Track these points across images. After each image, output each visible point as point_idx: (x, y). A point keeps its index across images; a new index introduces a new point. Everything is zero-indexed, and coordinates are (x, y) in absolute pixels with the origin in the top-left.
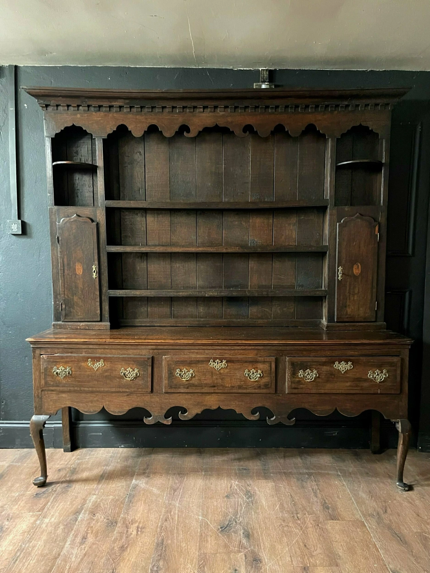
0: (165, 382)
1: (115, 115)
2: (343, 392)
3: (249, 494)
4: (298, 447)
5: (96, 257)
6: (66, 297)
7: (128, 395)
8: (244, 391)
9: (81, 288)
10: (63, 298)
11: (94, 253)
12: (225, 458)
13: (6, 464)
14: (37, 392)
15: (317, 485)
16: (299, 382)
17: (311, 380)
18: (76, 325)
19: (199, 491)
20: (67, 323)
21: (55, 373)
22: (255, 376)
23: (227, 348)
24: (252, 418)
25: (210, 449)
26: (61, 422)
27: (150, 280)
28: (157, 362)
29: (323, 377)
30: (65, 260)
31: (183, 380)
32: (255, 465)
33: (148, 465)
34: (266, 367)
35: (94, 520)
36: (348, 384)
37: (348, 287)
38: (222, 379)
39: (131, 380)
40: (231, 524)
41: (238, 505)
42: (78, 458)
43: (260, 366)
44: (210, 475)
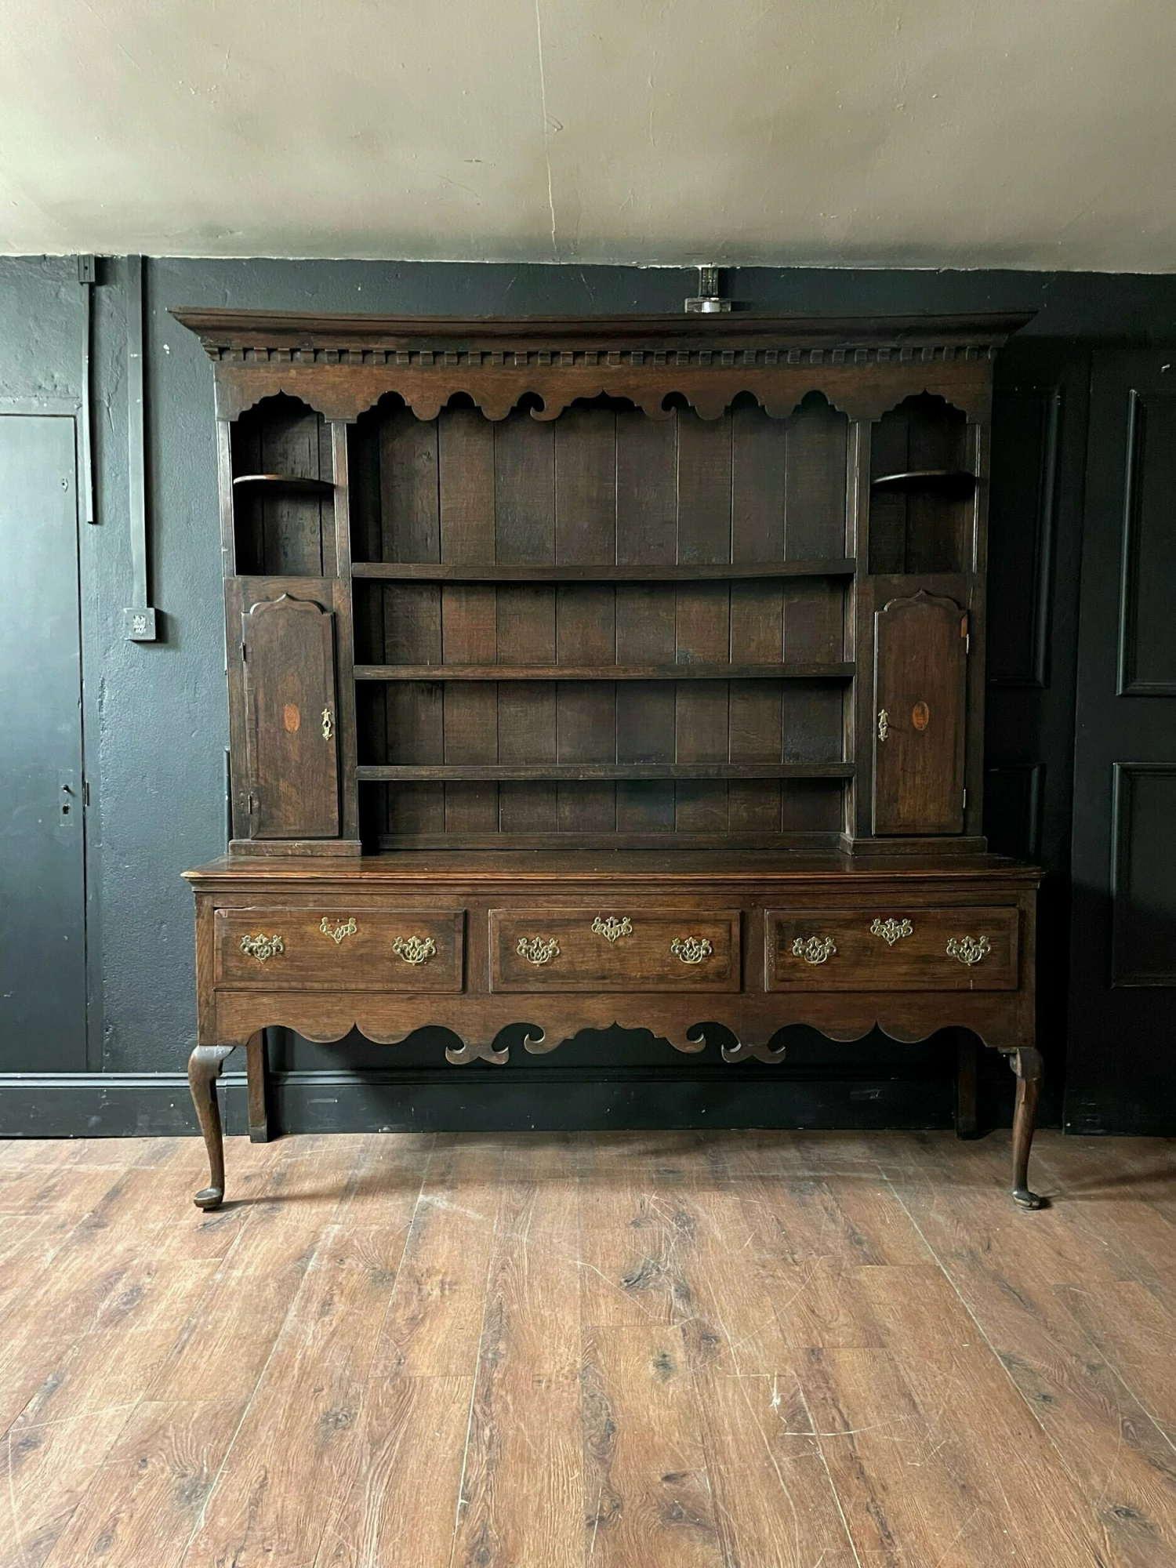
0: (493, 968)
1: (375, 372)
2: (893, 987)
3: (684, 1219)
4: (790, 1126)
5: (331, 692)
6: (262, 782)
7: (409, 999)
8: (672, 988)
9: (296, 762)
10: (255, 785)
11: (325, 681)
12: (625, 1150)
13: (121, 1168)
14: (204, 994)
15: (835, 1200)
16: (794, 965)
17: (820, 960)
18: (283, 847)
19: (570, 1213)
20: (263, 843)
21: (247, 949)
22: (696, 953)
23: (632, 890)
24: (688, 1048)
25: (588, 1132)
26: (245, 1074)
27: (450, 745)
28: (475, 924)
29: (848, 953)
30: (261, 696)
31: (535, 962)
32: (691, 1164)
33: (449, 1166)
34: (720, 931)
35: (343, 1270)
36: (903, 969)
37: (901, 756)
38: (622, 960)
39: (416, 964)
40: (647, 1274)
41: (660, 1240)
42: (286, 1154)
43: (708, 930)
44: (592, 1183)
